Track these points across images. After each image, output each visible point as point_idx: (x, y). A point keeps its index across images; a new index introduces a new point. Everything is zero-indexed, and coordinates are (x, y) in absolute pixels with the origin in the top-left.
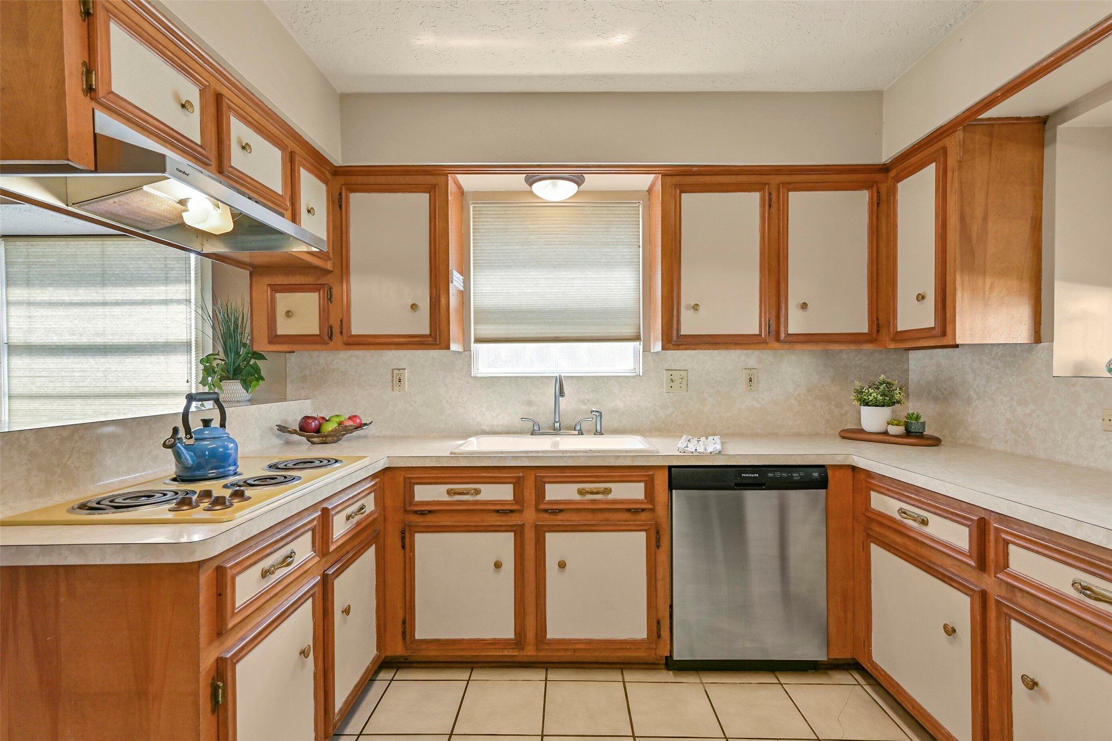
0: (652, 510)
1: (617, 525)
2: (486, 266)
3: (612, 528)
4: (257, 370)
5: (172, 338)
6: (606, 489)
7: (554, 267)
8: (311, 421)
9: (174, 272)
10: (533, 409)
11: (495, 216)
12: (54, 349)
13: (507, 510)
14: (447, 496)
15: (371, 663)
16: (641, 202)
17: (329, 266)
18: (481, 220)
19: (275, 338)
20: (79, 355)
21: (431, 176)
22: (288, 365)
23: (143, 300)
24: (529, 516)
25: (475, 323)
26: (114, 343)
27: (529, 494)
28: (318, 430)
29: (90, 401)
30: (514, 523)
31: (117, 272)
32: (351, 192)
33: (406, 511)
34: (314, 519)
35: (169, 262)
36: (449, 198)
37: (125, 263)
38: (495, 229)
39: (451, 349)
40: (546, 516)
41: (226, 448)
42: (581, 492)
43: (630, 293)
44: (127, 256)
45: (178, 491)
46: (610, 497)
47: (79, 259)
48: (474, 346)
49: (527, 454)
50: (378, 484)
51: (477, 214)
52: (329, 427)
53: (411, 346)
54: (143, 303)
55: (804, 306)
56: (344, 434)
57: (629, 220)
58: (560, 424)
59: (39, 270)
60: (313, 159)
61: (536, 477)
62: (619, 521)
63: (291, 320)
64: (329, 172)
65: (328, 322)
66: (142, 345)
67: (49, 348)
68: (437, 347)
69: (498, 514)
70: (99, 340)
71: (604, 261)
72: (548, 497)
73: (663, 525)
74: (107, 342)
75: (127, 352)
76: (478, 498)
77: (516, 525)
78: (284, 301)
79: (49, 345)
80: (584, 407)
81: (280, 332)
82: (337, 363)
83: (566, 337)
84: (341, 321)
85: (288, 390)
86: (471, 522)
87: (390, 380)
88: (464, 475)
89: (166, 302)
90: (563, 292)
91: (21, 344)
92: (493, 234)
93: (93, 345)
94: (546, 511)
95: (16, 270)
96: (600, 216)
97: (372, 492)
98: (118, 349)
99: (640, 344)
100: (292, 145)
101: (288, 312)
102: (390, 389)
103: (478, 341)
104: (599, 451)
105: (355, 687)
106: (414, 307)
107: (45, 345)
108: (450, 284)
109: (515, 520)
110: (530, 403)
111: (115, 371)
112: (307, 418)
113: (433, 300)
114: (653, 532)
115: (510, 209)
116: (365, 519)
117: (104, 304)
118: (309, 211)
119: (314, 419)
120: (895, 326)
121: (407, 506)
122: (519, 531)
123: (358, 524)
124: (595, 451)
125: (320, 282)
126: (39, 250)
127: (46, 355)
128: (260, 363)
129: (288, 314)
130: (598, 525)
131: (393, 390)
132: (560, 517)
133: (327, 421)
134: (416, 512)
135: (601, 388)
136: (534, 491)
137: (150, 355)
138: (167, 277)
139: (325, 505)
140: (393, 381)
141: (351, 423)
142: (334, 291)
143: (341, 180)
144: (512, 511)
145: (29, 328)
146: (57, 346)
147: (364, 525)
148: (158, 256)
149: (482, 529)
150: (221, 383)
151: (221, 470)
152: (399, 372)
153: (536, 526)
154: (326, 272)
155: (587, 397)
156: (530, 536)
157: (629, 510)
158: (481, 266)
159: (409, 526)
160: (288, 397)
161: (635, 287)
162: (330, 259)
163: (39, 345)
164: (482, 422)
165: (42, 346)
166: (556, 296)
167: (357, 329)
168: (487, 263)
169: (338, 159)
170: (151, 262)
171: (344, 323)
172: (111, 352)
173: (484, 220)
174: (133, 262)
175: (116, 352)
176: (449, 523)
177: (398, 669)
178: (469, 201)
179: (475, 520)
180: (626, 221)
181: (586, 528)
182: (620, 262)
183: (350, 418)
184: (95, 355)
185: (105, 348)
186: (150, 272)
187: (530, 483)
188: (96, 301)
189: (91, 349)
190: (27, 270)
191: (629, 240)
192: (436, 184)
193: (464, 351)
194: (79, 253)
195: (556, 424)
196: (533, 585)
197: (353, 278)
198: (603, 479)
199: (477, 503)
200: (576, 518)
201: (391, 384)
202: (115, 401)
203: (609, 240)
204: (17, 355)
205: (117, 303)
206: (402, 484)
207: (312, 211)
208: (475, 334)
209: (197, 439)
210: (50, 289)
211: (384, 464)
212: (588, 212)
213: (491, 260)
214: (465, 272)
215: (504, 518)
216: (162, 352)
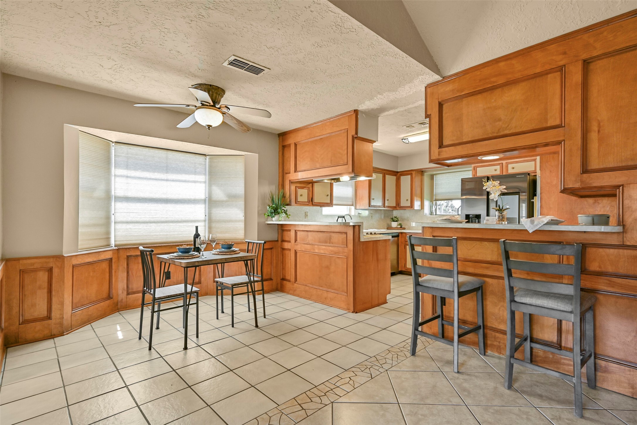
5: (197, 197)
9: (198, 169)
12: (141, 199)
20: (154, 203)
23: (185, 180)
26: (171, 198)
29: (159, 224)
31: (173, 167)
35: (196, 165)
37: (178, 163)
44: (178, 160)
47: (155, 159)
54: (185, 181)
55: (388, 200)
59: (134, 161)
66: (185, 200)
67: (138, 199)
70: (164, 196)
74: (168, 198)
75: (177, 202)
78: (300, 191)
79: (138, 198)
87: (304, 215)
89: (195, 182)
91: (122, 196)
93: (161, 199)
95: (120, 159)
98: (173, 200)
99: (354, 206)
107: (136, 198)
111: (172, 211)
117: (167, 180)
120: (400, 205)
126: (134, 151)
127: (136, 203)
129: (301, 195)
131: (305, 218)
137: (188, 204)
145: (127, 189)
146: (142, 198)
148: (192, 162)
163: (133, 197)
165: (135, 198)
170: (189, 164)
172: (170, 202)
174: (181, 163)
175: (172, 202)
184: (162, 203)
185: (167, 200)
186: (188, 168)
188: (163, 179)
189: (160, 200)
190: (127, 160)
194: (155, 156)
202: (171, 224)
204: (120, 202)
205: (173, 181)
216: (193, 203)
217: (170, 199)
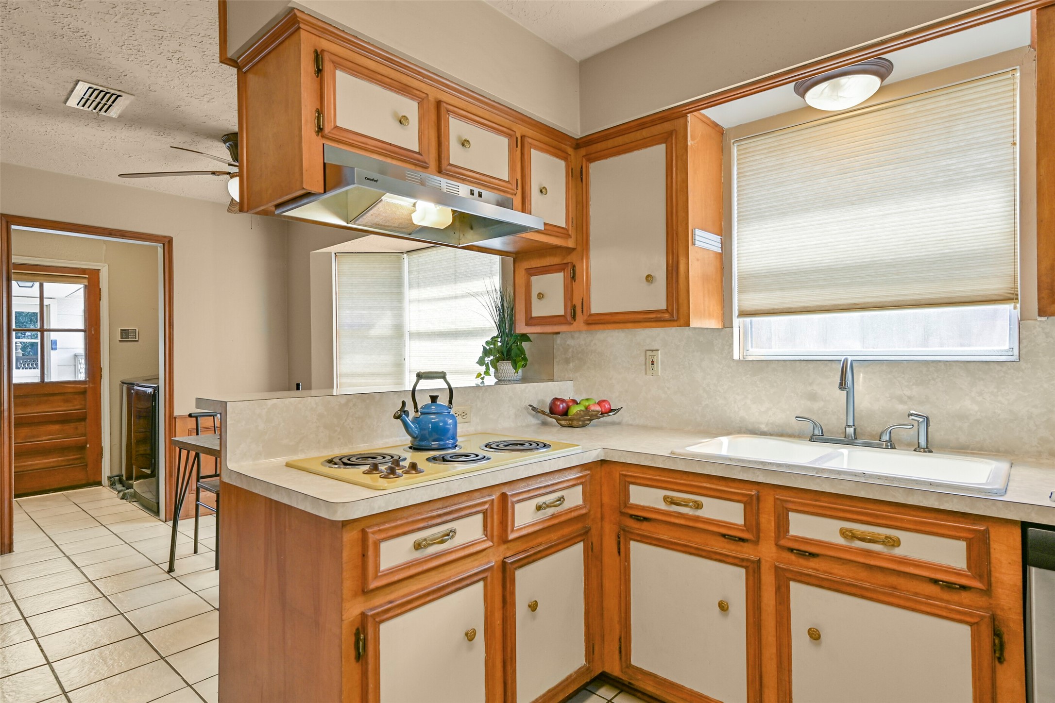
0: (988, 592)
1: (909, 599)
2: (753, 218)
3: (902, 602)
4: (522, 351)
6: (887, 537)
7: (853, 204)
8: (559, 403)
10: (816, 406)
11: (766, 151)
12: (430, 335)
13: (735, 537)
14: (664, 503)
15: (576, 672)
16: (1018, 67)
17: (570, 244)
18: (747, 160)
19: (531, 321)
21: (668, 122)
22: (555, 346)
24: (767, 552)
25: (740, 292)
26: (461, 328)
27: (768, 522)
28: (565, 413)
30: (745, 556)
31: (462, 271)
32: (590, 162)
33: (623, 514)
34: (485, 503)
36: (689, 143)
37: (467, 262)
38: (766, 167)
39: (691, 326)
40: (793, 557)
41: (446, 423)
42: (843, 533)
43: (996, 223)
44: (468, 257)
45: (393, 455)
46: (898, 552)
48: (737, 322)
49: (764, 467)
50: (588, 477)
51: (742, 154)
52: (574, 410)
53: (648, 324)
56: (590, 420)
57: (994, 104)
58: (855, 430)
59: (423, 275)
60: (548, 137)
61: (776, 499)
62: (916, 594)
63: (544, 301)
64: (571, 146)
65: (572, 302)
66: (476, 330)
68: (675, 323)
69: (723, 539)
70: (452, 327)
71: (942, 180)
72: (793, 531)
73: (1012, 625)
74: (457, 329)
76: (699, 513)
77: (748, 560)
78: (539, 283)
79: (428, 332)
80: (901, 408)
81: (535, 314)
82: (595, 344)
83: (872, 303)
84: (583, 299)
85: (555, 371)
86: (690, 541)
87: (644, 362)
88: (682, 482)
90: (867, 238)
91: (415, 332)
92: (763, 175)
93: (450, 331)
94: (791, 550)
95: (413, 276)
96: (934, 112)
97: (578, 484)
99: (1015, 308)
100: (520, 130)
101: (540, 294)
102: (643, 372)
103: (743, 314)
104: (879, 477)
105: (549, 691)
106: (649, 278)
108: (690, 247)
109: (747, 552)
110: (813, 397)
112: (556, 399)
113: (670, 269)
114: (986, 632)
115: (786, 136)
116: (566, 513)
117: (456, 297)
118: (541, 191)
119: (562, 401)
121: (622, 507)
122: (753, 569)
123: (553, 516)
124: (871, 476)
125: (565, 261)
126: (424, 259)
127: (427, 340)
128: (525, 345)
129: (541, 296)
130: (875, 591)
131: (646, 374)
132: (813, 563)
133: (577, 404)
134: (631, 516)
135: (934, 379)
136: (773, 519)
137: (481, 339)
138: (491, 271)
139: (505, 490)
140: (646, 363)
141: (598, 408)
142: (577, 269)
143: (583, 151)
144: (742, 540)
145: (419, 319)
146: (432, 332)
147: (563, 519)
149: (704, 554)
150: (498, 364)
151: (442, 443)
152: (651, 354)
153: (777, 568)
154: (569, 251)
155: (908, 392)
156: (768, 579)
157: (935, 582)
158: (746, 219)
159: (624, 530)
160: (555, 378)
161: (1006, 214)
162: (569, 236)
163: (423, 332)
164: (747, 417)
165: (425, 332)
166: (857, 245)
167: (597, 307)
168: (754, 214)
169: (577, 132)
171: (585, 303)
172: (459, 336)
173: (751, 159)
174: (472, 261)
175: (462, 337)
176: (665, 537)
177: (621, 691)
178: (730, 140)
179: (697, 540)
180: (986, 108)
181: (853, 590)
182: (974, 177)
183: (600, 403)
184: (451, 339)
185: (456, 334)
186: (481, 268)
187: (768, 504)
188: (451, 296)
189: (449, 334)
190: (417, 276)
191: (991, 138)
192: (673, 131)
193: (724, 327)
194: (443, 259)
195: (847, 429)
196: (773, 650)
197: (593, 253)
198: (884, 522)
199: (697, 519)
200: (840, 572)
201: (644, 367)
203: (951, 146)
204: (414, 340)
206: (618, 481)
207: (544, 191)
208: (739, 306)
209: (422, 413)
210: (429, 288)
211: (598, 456)
212: (912, 111)
213: (760, 209)
214: (724, 229)
215: (733, 547)
217: (459, 331)
